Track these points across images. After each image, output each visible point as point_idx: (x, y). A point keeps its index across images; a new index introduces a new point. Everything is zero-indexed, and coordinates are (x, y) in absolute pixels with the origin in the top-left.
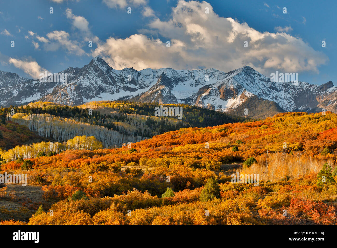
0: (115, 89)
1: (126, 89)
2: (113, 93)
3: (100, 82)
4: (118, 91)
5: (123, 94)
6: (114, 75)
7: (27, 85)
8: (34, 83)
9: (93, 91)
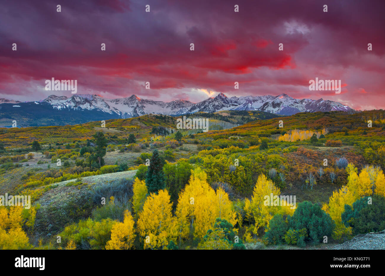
0: (228, 105)
1: (233, 105)
2: (228, 107)
3: (222, 103)
4: (230, 106)
5: (232, 107)
6: (228, 100)
7: (193, 105)
8: (196, 104)
9: (220, 107)
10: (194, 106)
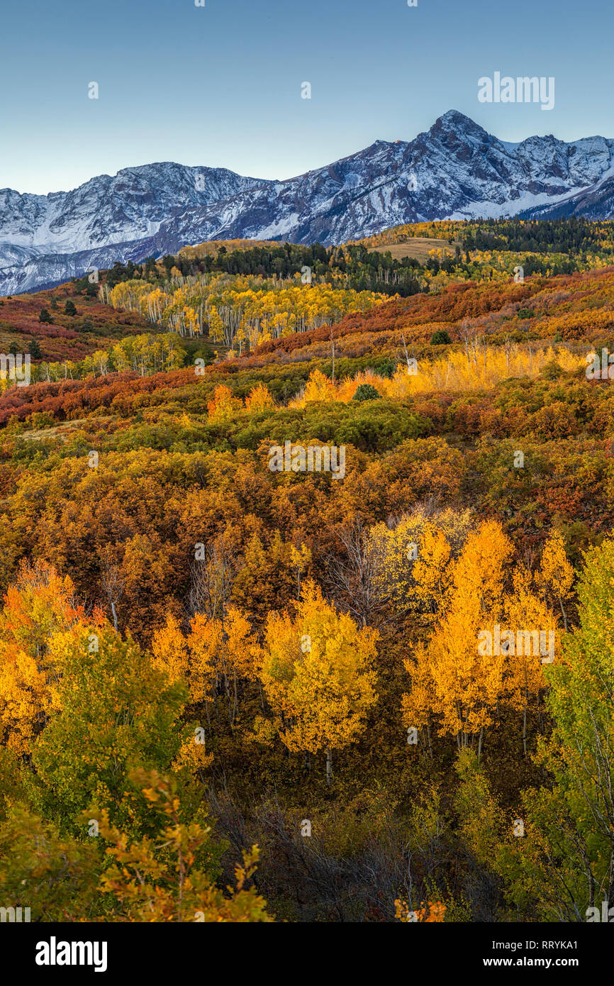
0: (506, 189)
1: (537, 188)
2: (503, 200)
3: (463, 176)
4: (515, 195)
5: (527, 201)
6: (501, 156)
7: (257, 194)
8: (279, 188)
9: (446, 200)
10: (264, 201)
